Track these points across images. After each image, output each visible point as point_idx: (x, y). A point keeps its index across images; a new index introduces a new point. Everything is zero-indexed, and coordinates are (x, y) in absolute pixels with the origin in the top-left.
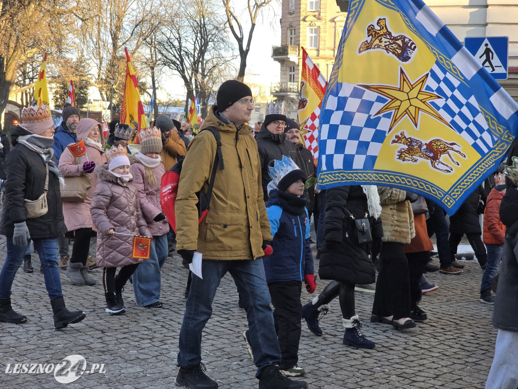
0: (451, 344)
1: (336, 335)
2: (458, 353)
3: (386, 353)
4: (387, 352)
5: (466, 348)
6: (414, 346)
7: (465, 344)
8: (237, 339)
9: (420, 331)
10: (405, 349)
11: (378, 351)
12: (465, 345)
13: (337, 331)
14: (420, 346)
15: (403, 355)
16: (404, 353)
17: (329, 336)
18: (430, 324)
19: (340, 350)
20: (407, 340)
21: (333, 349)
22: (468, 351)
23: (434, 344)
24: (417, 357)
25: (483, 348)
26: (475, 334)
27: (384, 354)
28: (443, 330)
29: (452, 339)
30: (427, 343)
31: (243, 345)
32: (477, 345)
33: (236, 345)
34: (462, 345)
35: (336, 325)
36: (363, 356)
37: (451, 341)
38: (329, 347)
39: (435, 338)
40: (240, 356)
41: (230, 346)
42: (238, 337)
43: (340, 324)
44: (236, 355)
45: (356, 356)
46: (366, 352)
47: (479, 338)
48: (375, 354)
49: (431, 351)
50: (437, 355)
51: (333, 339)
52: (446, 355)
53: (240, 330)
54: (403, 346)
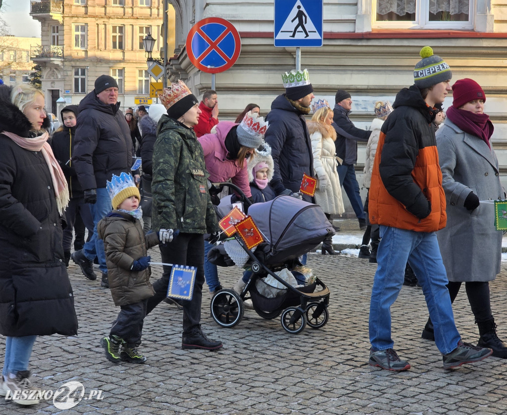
0: (284, 344)
1: (156, 341)
2: (294, 354)
3: (216, 358)
4: (216, 356)
5: (301, 348)
6: (245, 348)
7: (300, 343)
8: (44, 351)
9: (248, 332)
10: (235, 352)
11: (207, 357)
12: (300, 345)
13: (157, 336)
14: (251, 348)
15: (235, 360)
16: (236, 357)
17: (149, 342)
18: (257, 324)
19: (164, 357)
20: (235, 343)
21: (156, 356)
22: (304, 351)
23: (267, 345)
24: (251, 360)
25: (320, 347)
26: (308, 332)
27: (214, 359)
28: (272, 330)
29: (284, 339)
30: (259, 345)
31: (52, 357)
32: (313, 344)
33: (43, 357)
34: (296, 345)
35: (153, 330)
36: (191, 363)
37: (283, 341)
38: (152, 355)
39: (266, 340)
40: (51, 370)
41: (37, 359)
42: (43, 348)
43: (158, 328)
44: (47, 369)
45: (184, 363)
46: (194, 358)
47: (313, 336)
48: (204, 360)
49: (264, 354)
50: (272, 357)
51: (154, 345)
52: (282, 357)
53: (44, 340)
54: (233, 349)
